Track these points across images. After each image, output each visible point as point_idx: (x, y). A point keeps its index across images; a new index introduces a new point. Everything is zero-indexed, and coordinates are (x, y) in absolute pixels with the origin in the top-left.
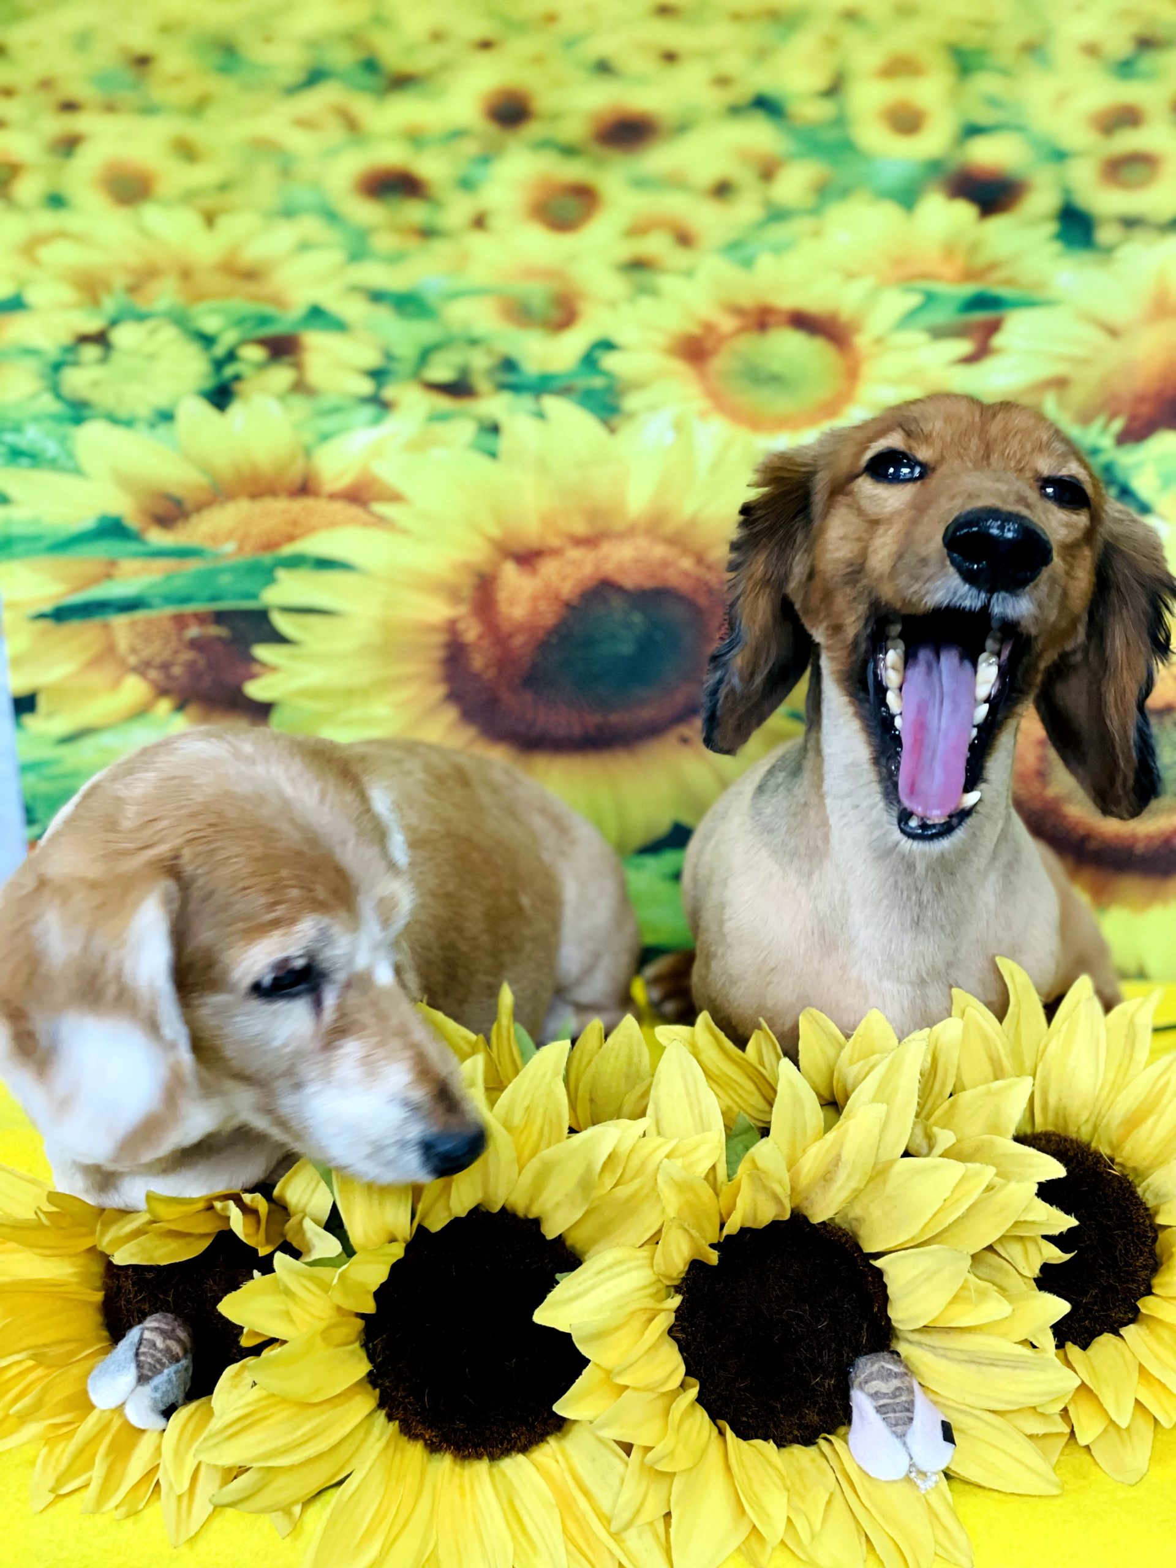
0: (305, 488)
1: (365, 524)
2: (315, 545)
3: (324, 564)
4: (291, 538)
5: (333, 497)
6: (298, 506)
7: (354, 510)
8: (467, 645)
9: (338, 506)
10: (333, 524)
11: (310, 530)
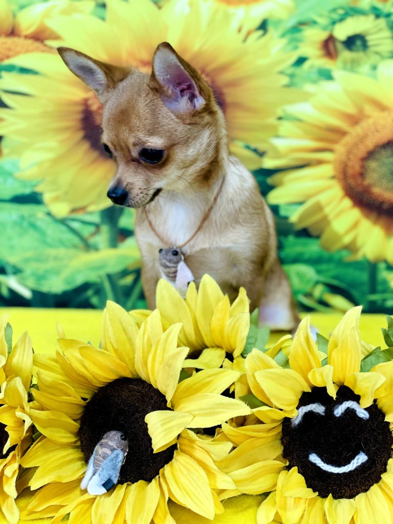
0: (13, 32)
1: (43, 51)
2: (19, 61)
3: (24, 70)
4: (8, 57)
5: (26, 37)
6: (10, 41)
7: (37, 44)
8: (93, 112)
9: (29, 42)
10: (27, 51)
11: (17, 53)
